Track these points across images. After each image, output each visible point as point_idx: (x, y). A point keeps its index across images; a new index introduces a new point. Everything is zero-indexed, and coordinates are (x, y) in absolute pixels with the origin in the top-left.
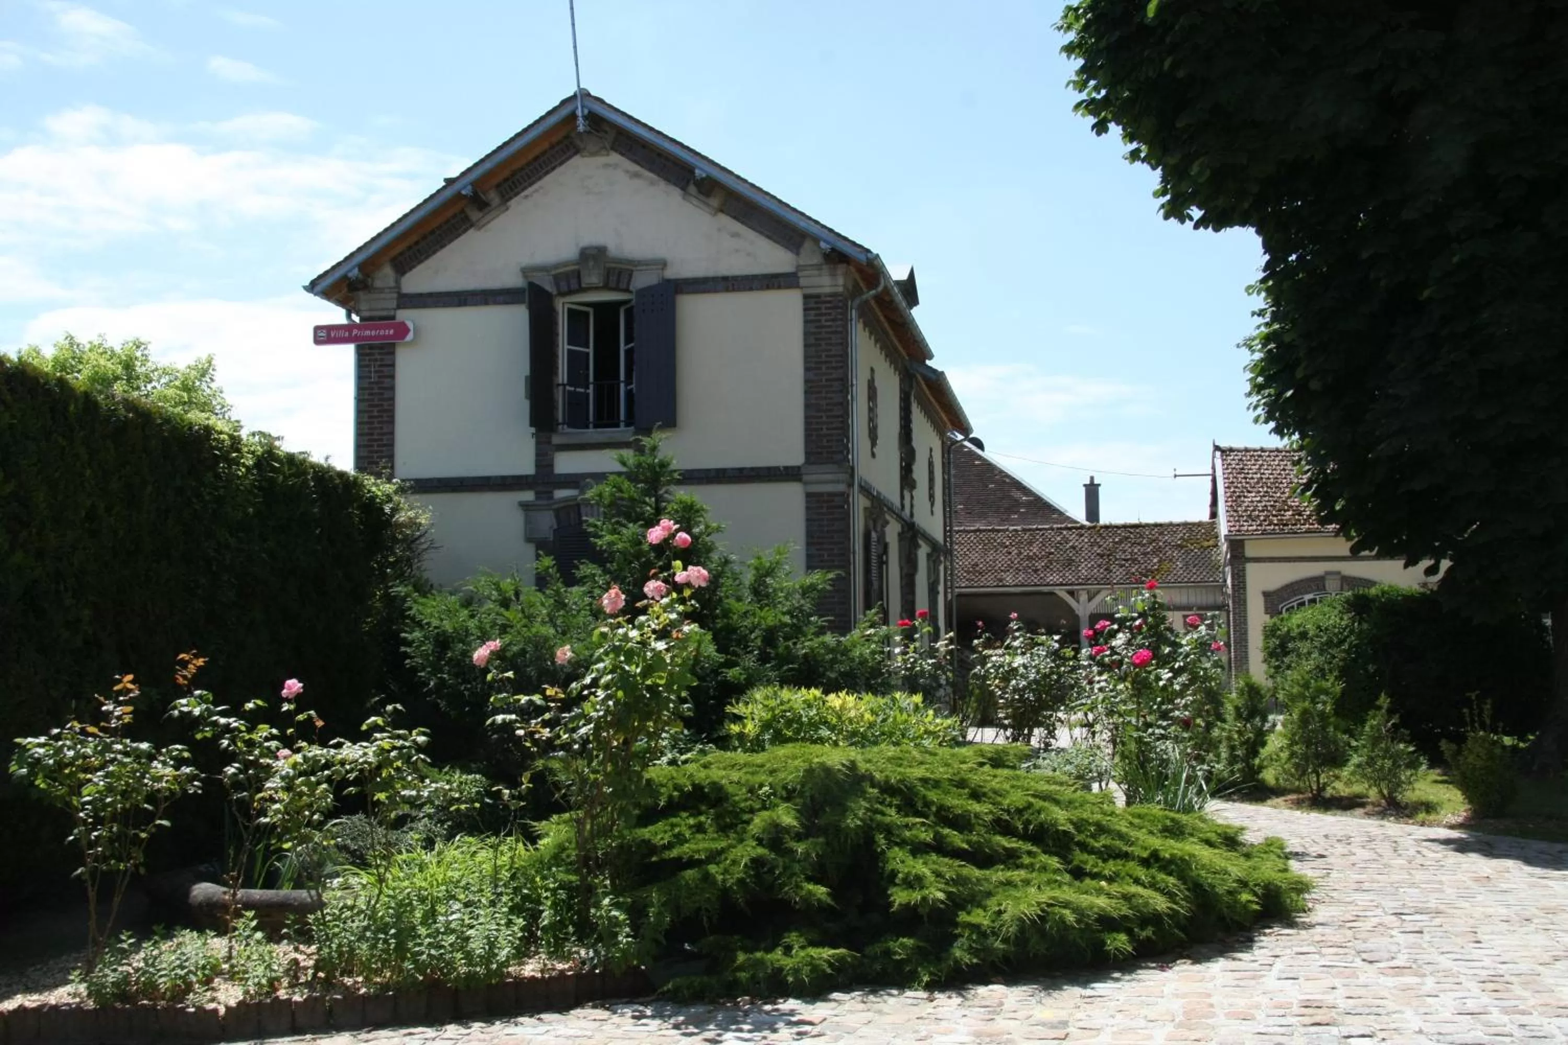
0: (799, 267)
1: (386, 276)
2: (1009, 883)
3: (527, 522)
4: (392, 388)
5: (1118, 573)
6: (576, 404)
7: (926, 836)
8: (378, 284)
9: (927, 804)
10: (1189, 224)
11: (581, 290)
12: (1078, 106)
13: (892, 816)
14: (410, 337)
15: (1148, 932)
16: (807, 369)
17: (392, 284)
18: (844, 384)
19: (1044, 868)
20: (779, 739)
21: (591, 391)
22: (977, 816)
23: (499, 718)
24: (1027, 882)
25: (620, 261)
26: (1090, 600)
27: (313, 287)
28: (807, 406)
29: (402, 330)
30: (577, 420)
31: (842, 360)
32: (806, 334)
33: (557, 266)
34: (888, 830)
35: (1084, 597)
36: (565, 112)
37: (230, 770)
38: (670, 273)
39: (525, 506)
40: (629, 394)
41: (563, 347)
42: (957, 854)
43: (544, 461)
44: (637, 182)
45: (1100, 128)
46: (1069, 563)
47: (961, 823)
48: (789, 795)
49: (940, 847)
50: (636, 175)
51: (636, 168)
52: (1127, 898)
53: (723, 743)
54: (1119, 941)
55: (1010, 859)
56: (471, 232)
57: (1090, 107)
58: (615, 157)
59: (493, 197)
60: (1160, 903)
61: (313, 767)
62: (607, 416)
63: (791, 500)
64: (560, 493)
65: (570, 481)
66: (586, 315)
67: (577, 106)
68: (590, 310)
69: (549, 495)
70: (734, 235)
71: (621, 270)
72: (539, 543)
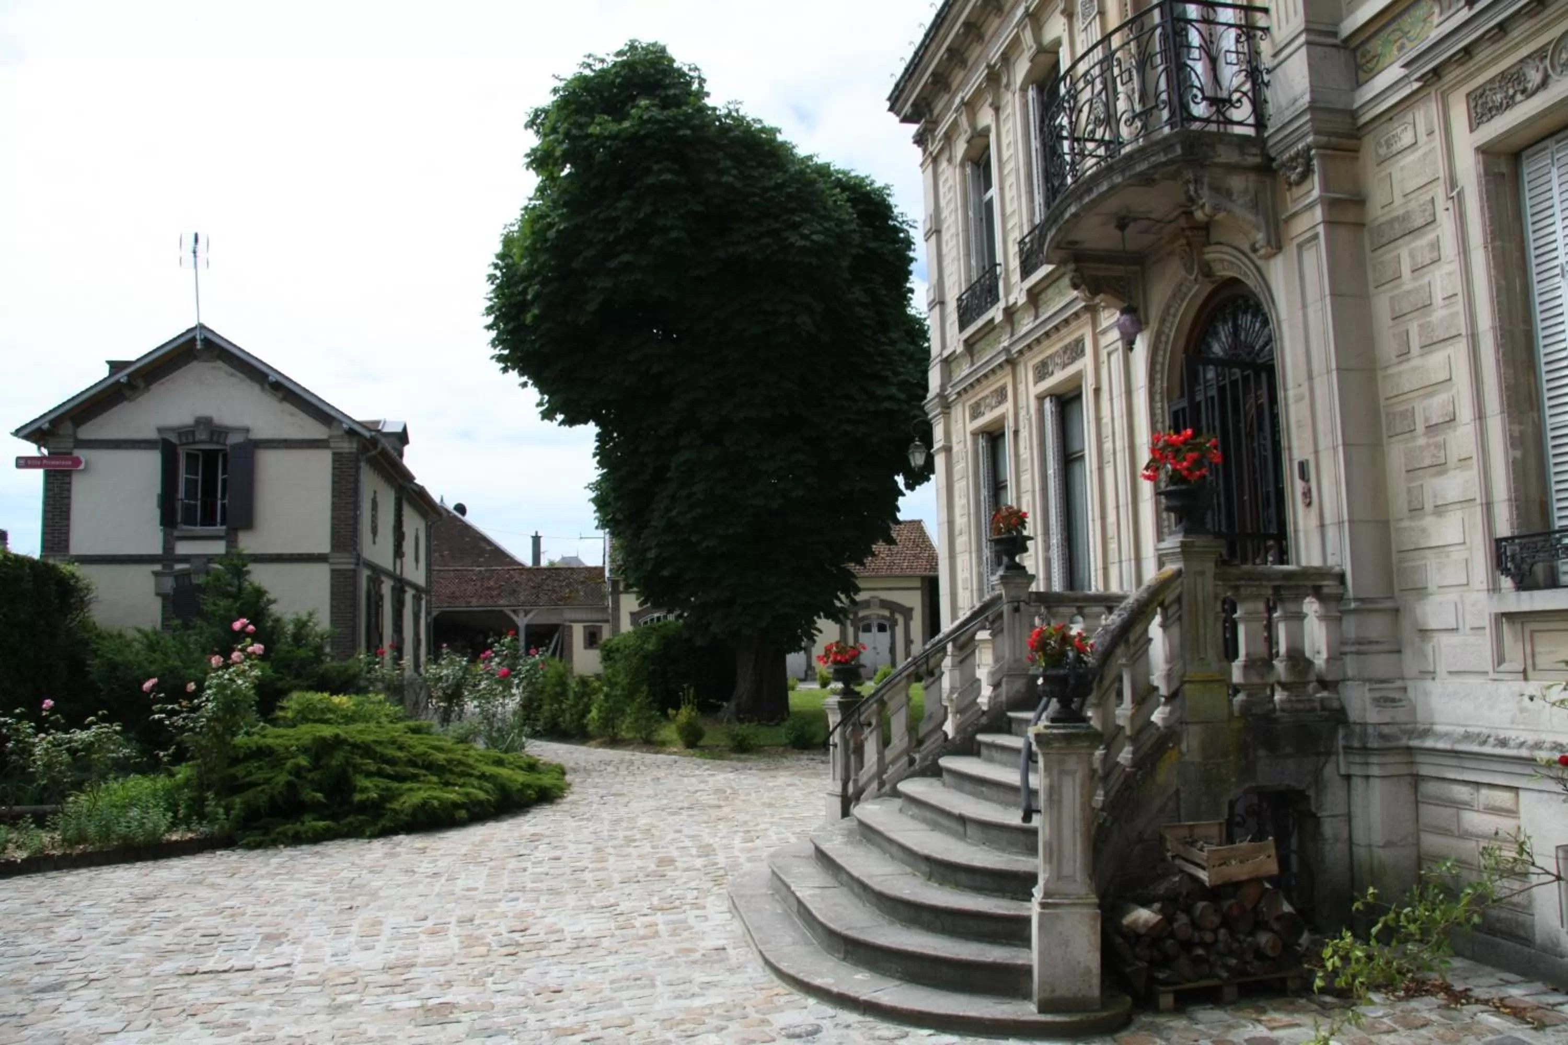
0: (330, 437)
1: (67, 428)
2: (411, 790)
3: (157, 585)
4: (69, 498)
5: (543, 599)
6: (189, 511)
7: (373, 768)
8: (62, 431)
9: (376, 753)
10: (555, 423)
11: (194, 442)
12: (492, 358)
13: (358, 760)
14: (82, 467)
15: (477, 810)
16: (333, 496)
17: (70, 433)
18: (356, 506)
19: (429, 782)
20: (304, 720)
21: (199, 503)
22: (399, 758)
24: (419, 789)
25: (219, 427)
26: (526, 615)
27: (17, 433)
28: (333, 518)
29: (77, 462)
30: (190, 520)
31: (355, 492)
32: (334, 475)
33: (179, 428)
34: (355, 766)
35: (522, 614)
36: (189, 336)
37: (10, 745)
38: (253, 436)
39: (156, 574)
40: (223, 506)
41: (182, 476)
42: (389, 777)
43: (168, 545)
44: (233, 379)
45: (505, 370)
46: (514, 592)
47: (392, 762)
48: (304, 750)
49: (380, 774)
50: (232, 375)
51: (232, 370)
52: (467, 794)
53: (274, 722)
54: (463, 814)
55: (414, 778)
56: (125, 403)
57: (500, 358)
58: (219, 364)
59: (141, 382)
60: (482, 796)
61: (57, 744)
62: (208, 520)
63: (322, 573)
64: (179, 567)
65: (186, 559)
66: (197, 456)
67: (198, 332)
68: (200, 453)
69: (172, 567)
70: (292, 415)
71: (220, 433)
72: (164, 597)
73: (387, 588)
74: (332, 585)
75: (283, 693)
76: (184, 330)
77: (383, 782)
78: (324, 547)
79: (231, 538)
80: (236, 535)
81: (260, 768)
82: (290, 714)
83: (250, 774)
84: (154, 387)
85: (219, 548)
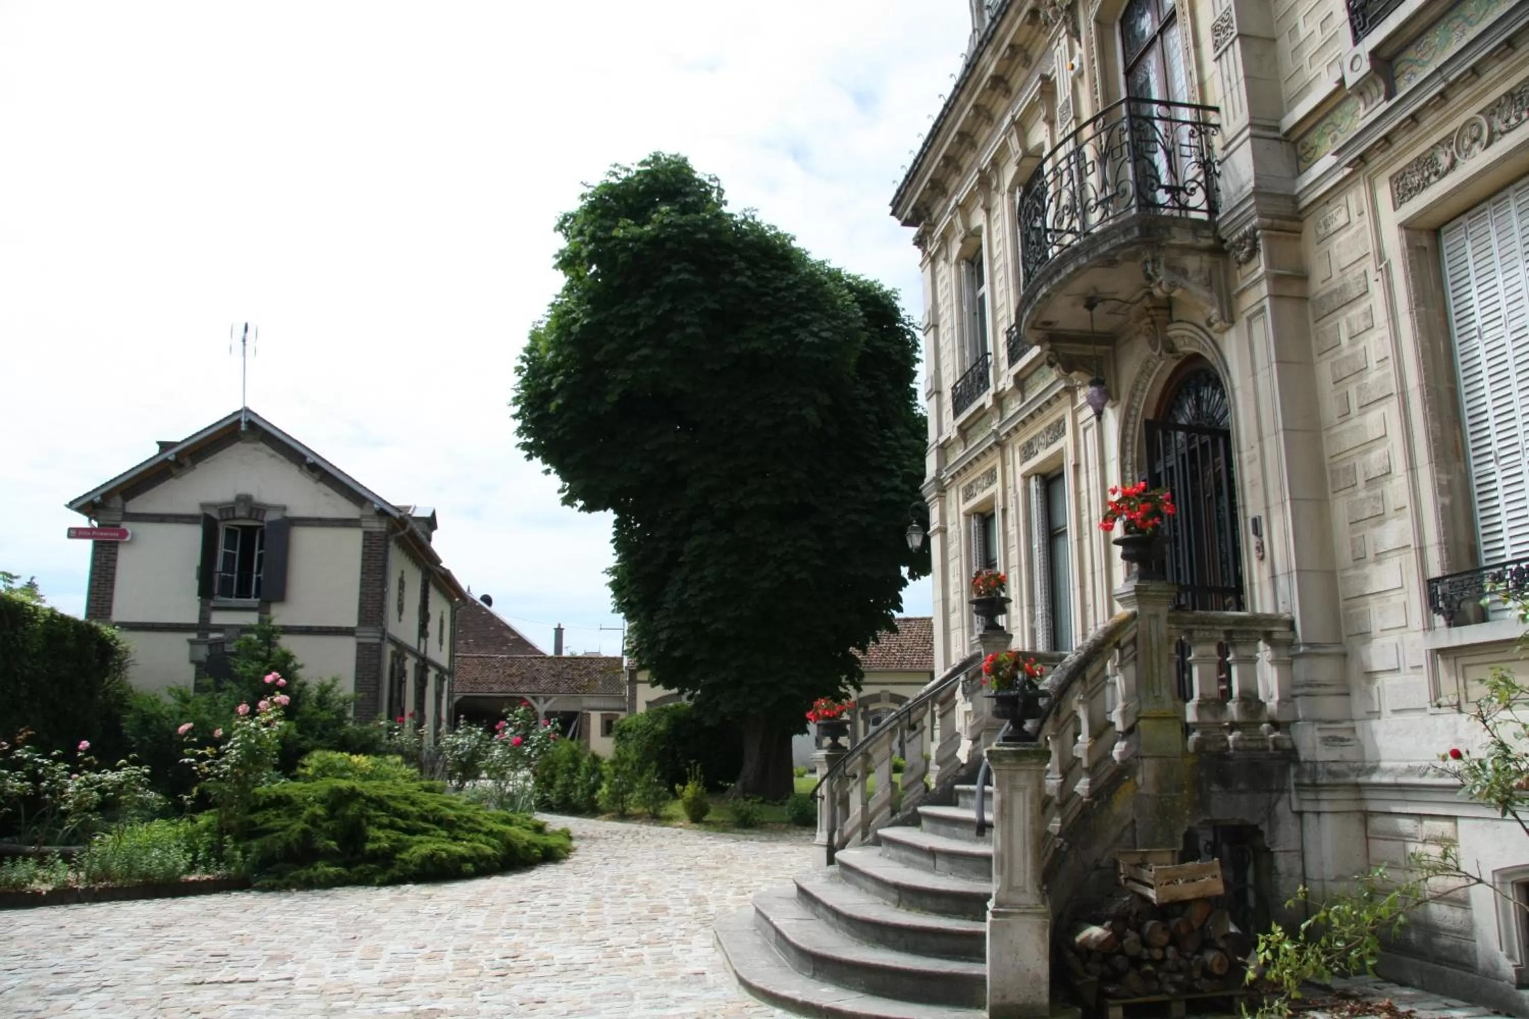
0: (362, 516)
1: (116, 502)
2: (421, 842)
3: (192, 652)
4: (114, 567)
5: (563, 687)
6: (226, 585)
7: (386, 821)
8: (112, 505)
9: (389, 807)
10: (577, 509)
11: (235, 518)
12: (520, 445)
13: (372, 812)
14: (128, 539)
15: (483, 864)
16: (363, 573)
17: (120, 506)
18: (384, 583)
19: (439, 836)
20: (324, 775)
21: (236, 576)
22: (412, 812)
23: (186, 760)
24: (429, 842)
25: (259, 504)
26: (545, 702)
27: (71, 505)
28: (361, 593)
29: (124, 534)
30: (226, 592)
31: (383, 570)
32: (364, 553)
33: (221, 504)
34: (368, 818)
35: (542, 701)
36: (236, 418)
37: (44, 784)
38: (289, 514)
39: (191, 642)
40: (258, 579)
41: (221, 550)
42: (400, 829)
43: (204, 615)
44: (273, 460)
45: (531, 458)
46: (535, 679)
47: (404, 816)
48: (323, 801)
49: (392, 826)
50: (273, 456)
51: (272, 452)
52: (474, 849)
53: (295, 778)
54: (469, 867)
55: (425, 831)
56: (172, 480)
57: (525, 446)
58: (262, 445)
59: (187, 461)
60: (489, 851)
61: (91, 783)
62: (244, 592)
63: (348, 646)
64: (213, 636)
65: (220, 628)
66: (236, 532)
67: (243, 415)
68: (239, 530)
69: (206, 635)
70: (326, 495)
71: (258, 510)
72: (198, 664)
73: (410, 664)
74: (358, 658)
75: (305, 752)
76: (230, 413)
77: (394, 834)
78: (352, 622)
79: (263, 609)
80: (269, 607)
81: (278, 816)
82: (310, 771)
83: (268, 820)
84: (200, 466)
85: (252, 619)
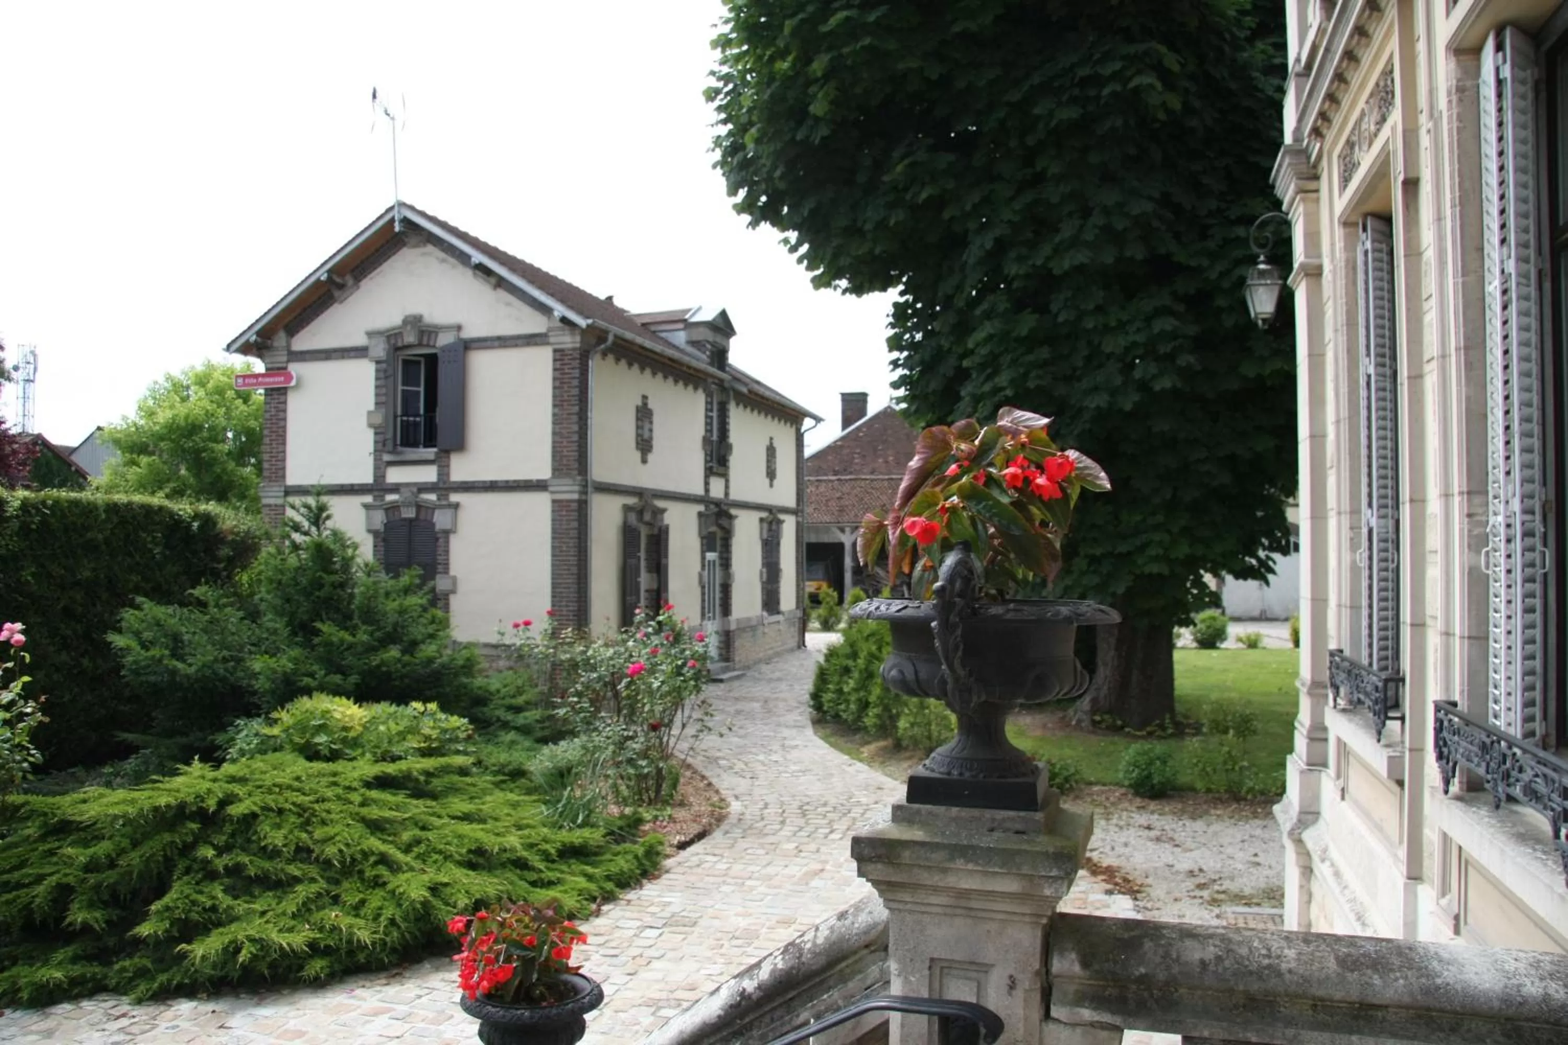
0: (550, 329)
1: (280, 339)
3: (368, 518)
4: (284, 420)
6: (409, 432)
8: (276, 344)
10: (836, 291)
11: (406, 346)
14: (293, 383)
16: (554, 405)
17: (284, 344)
25: (429, 326)
28: (554, 433)
29: (290, 377)
31: (581, 399)
32: (554, 379)
33: (388, 330)
36: (388, 217)
38: (465, 334)
39: (366, 506)
41: (400, 388)
43: (379, 475)
44: (443, 266)
50: (443, 261)
51: (442, 255)
56: (336, 305)
58: (429, 248)
59: (350, 280)
63: (541, 504)
64: (391, 497)
65: (396, 488)
66: (415, 363)
67: (395, 213)
68: (418, 360)
69: (382, 498)
70: (508, 304)
71: (430, 333)
72: (375, 533)
74: (553, 520)
76: (383, 211)
78: (544, 472)
79: (442, 462)
80: (449, 458)
84: (366, 284)
85: (429, 474)
